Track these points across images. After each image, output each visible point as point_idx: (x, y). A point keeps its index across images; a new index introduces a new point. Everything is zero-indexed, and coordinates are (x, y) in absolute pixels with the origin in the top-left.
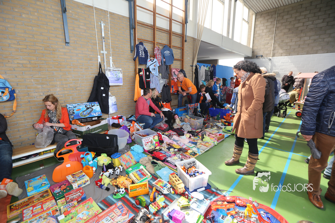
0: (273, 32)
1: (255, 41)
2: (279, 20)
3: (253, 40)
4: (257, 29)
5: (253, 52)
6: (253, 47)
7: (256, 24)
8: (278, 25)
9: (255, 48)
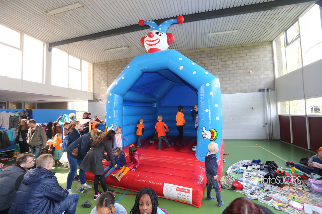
0: (106, 80)
1: (94, 86)
2: (109, 71)
3: (93, 86)
4: (95, 76)
5: (94, 96)
6: (93, 91)
7: (94, 72)
8: (109, 75)
9: (95, 92)
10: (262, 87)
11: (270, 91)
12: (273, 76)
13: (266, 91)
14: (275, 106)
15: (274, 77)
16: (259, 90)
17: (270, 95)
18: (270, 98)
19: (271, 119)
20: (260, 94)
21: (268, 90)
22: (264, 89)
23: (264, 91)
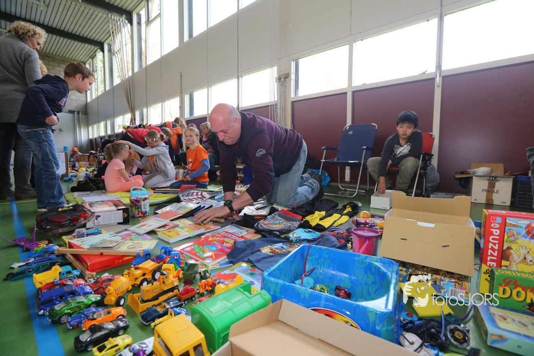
10: (73, 108)
11: (80, 113)
12: (85, 100)
13: (76, 113)
14: (87, 129)
15: (87, 101)
16: (69, 111)
17: (80, 118)
18: (81, 121)
19: (81, 142)
20: (70, 115)
21: (78, 113)
22: (74, 111)
23: (74, 113)
